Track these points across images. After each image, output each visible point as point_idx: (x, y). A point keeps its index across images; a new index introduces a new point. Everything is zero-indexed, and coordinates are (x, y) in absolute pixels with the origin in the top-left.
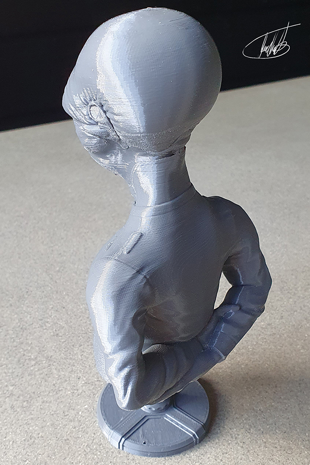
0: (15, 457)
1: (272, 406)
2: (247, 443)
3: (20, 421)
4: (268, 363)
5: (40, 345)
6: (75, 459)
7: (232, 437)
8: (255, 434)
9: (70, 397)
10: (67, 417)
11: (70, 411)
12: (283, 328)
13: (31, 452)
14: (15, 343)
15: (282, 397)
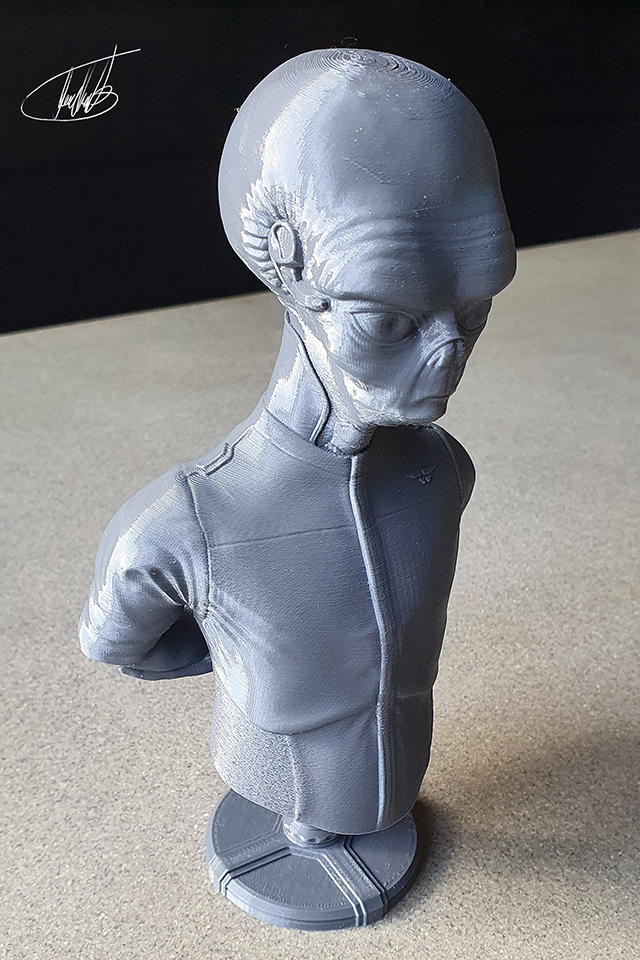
0: (78, 907)
1: (546, 809)
2: (505, 874)
3: (85, 844)
4: (533, 735)
5: (112, 709)
6: (191, 909)
7: (477, 864)
8: (520, 858)
9: (174, 798)
10: (172, 834)
11: (178, 823)
12: (556, 675)
13: (108, 898)
14: (64, 706)
15: (563, 794)
